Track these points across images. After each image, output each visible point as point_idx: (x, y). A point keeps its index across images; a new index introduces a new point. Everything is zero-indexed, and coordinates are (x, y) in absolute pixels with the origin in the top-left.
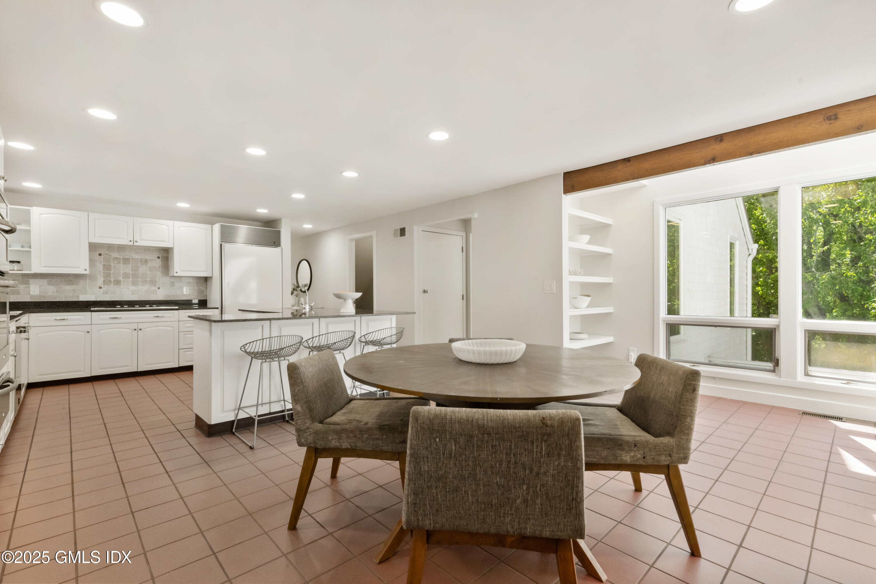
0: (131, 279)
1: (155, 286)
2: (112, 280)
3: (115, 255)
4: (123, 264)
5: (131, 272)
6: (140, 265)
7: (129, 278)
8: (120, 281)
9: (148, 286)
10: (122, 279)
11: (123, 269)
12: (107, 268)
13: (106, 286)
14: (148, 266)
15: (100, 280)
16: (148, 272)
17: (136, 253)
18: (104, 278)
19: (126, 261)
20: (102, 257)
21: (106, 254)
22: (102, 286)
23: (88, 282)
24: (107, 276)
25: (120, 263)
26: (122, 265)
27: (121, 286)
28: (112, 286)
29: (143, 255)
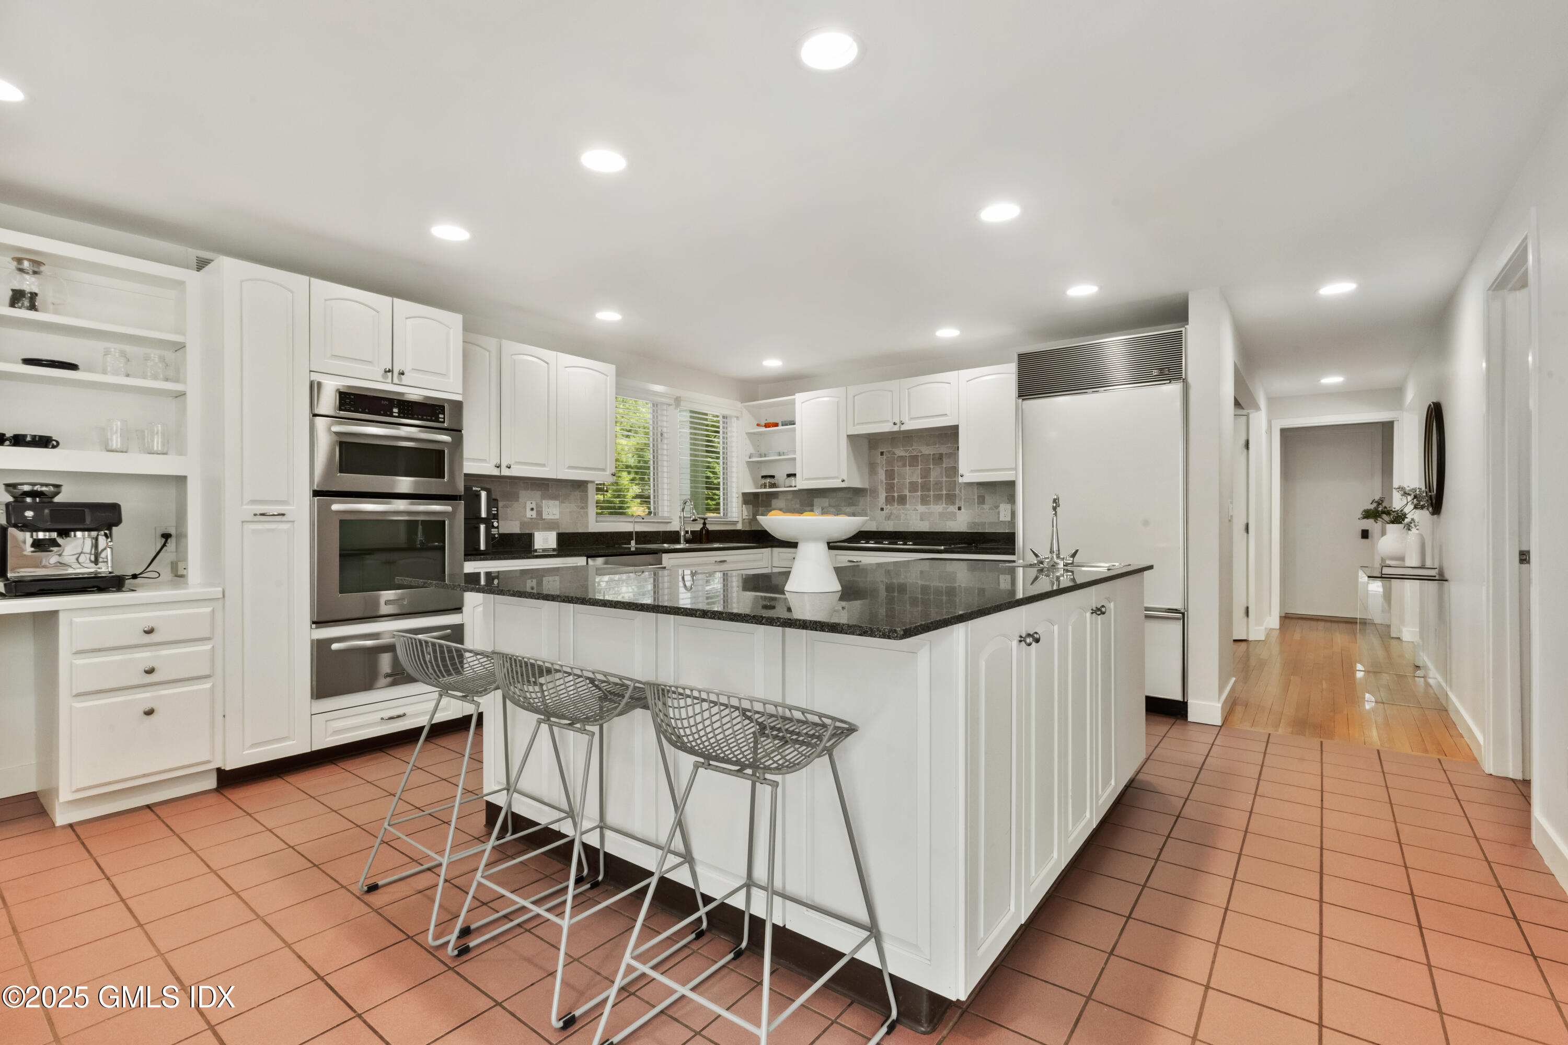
0: (919, 493)
1: (953, 503)
2: (896, 495)
3: (900, 452)
4: (910, 466)
5: (920, 480)
6: (932, 467)
7: (916, 491)
8: (906, 495)
9: (944, 505)
10: (908, 494)
11: (911, 475)
12: (890, 475)
13: (888, 506)
14: (944, 466)
15: (882, 496)
16: (944, 479)
17: (928, 445)
18: (886, 493)
19: (914, 460)
20: (884, 457)
21: (889, 452)
22: (885, 507)
23: (869, 500)
24: (890, 488)
25: (904, 465)
26: (908, 468)
27: (907, 506)
28: (896, 506)
29: (937, 446)
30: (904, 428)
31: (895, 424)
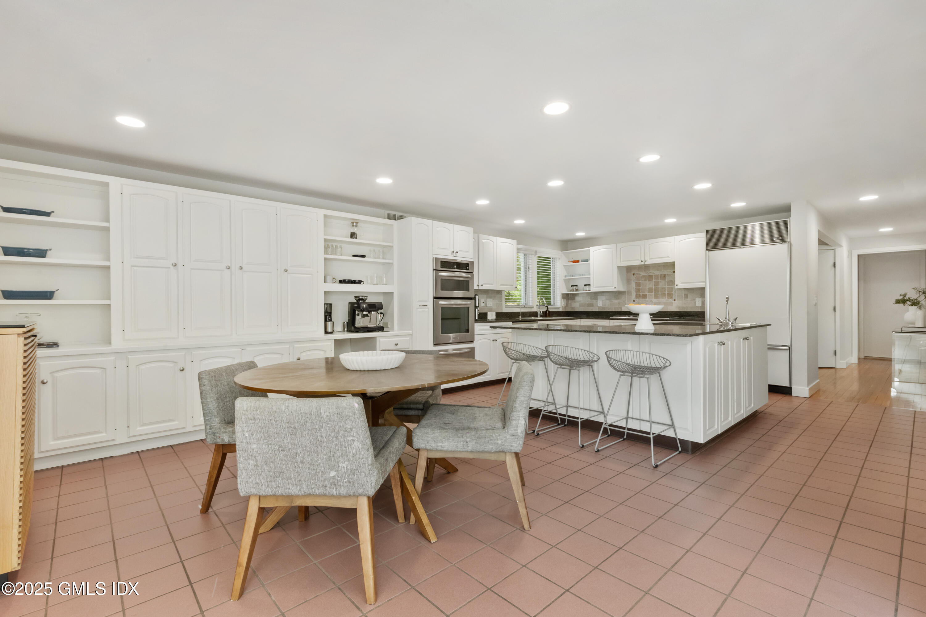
0: (653, 293)
1: (671, 298)
2: (641, 294)
3: (643, 273)
4: (648, 280)
5: (653, 287)
6: (660, 281)
7: (652, 292)
8: (646, 294)
9: (666, 299)
10: (647, 293)
11: (649, 284)
12: (638, 284)
13: (637, 299)
14: (666, 280)
15: (634, 295)
16: (667, 286)
17: (658, 270)
18: (636, 293)
19: (650, 278)
20: (635, 276)
21: (637, 274)
22: (635, 300)
23: (627, 296)
24: (638, 291)
25: (645, 280)
26: (647, 281)
27: (647, 299)
28: (641, 299)
29: (663, 271)
30: (646, 263)
31: (642, 261)
